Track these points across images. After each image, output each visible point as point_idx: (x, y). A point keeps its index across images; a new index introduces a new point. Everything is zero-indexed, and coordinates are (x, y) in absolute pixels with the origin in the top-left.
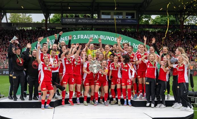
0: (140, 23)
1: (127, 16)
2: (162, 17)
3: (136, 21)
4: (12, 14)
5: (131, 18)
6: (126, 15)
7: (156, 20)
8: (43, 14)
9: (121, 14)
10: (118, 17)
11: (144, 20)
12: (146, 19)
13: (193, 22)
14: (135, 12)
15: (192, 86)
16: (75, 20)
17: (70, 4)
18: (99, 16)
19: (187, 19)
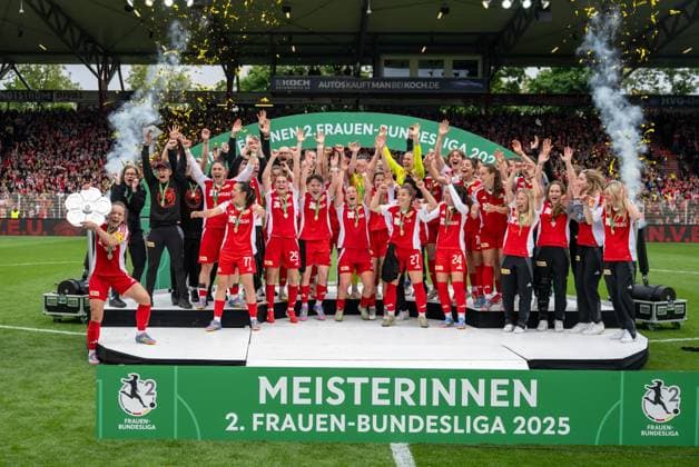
0: (494, 90)
1: (456, 71)
2: (555, 73)
3: (481, 86)
4: (136, 66)
5: (468, 75)
6: (455, 67)
7: (538, 81)
8: (220, 67)
9: (438, 64)
10: (431, 73)
11: (505, 80)
12: (512, 79)
13: (646, 87)
14: (478, 58)
15: (644, 270)
16: (308, 82)
17: (296, 38)
18: (376, 72)
19: (631, 76)
